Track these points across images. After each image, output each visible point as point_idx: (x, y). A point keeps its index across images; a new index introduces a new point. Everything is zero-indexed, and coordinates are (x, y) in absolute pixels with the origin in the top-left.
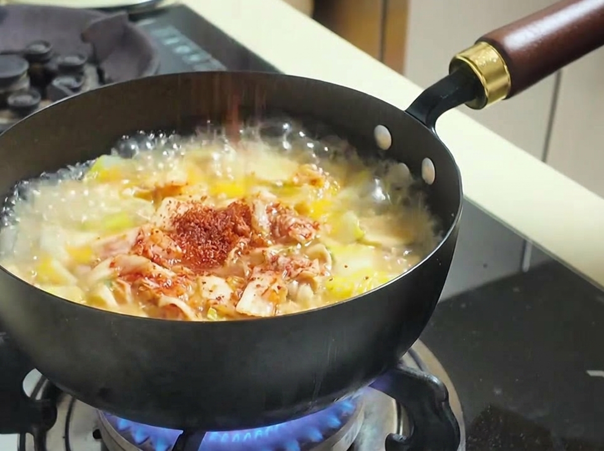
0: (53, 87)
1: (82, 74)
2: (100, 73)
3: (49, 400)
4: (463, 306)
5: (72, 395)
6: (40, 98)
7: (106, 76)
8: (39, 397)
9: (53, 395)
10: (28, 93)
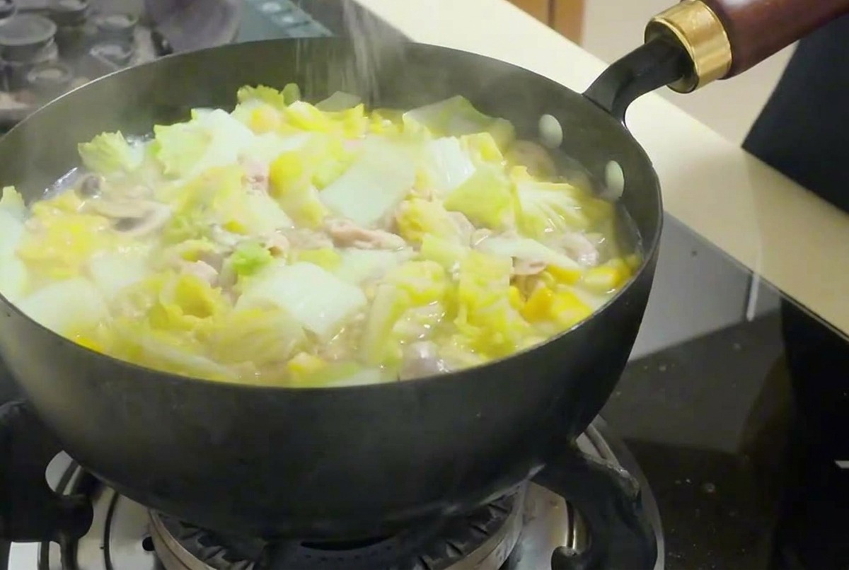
0: (91, 56)
1: (131, 40)
2: (156, 39)
3: (81, 496)
4: (663, 368)
5: (114, 489)
6: (71, 73)
7: (164, 43)
8: (67, 491)
9: (89, 488)
10: (55, 67)
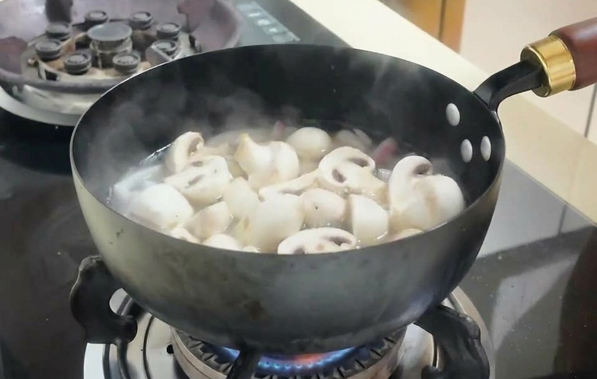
0: (152, 49)
1: (176, 40)
2: (192, 41)
3: (131, 316)
5: (151, 314)
6: (139, 58)
7: (197, 43)
8: (123, 314)
9: (136, 311)
10: (130, 55)
